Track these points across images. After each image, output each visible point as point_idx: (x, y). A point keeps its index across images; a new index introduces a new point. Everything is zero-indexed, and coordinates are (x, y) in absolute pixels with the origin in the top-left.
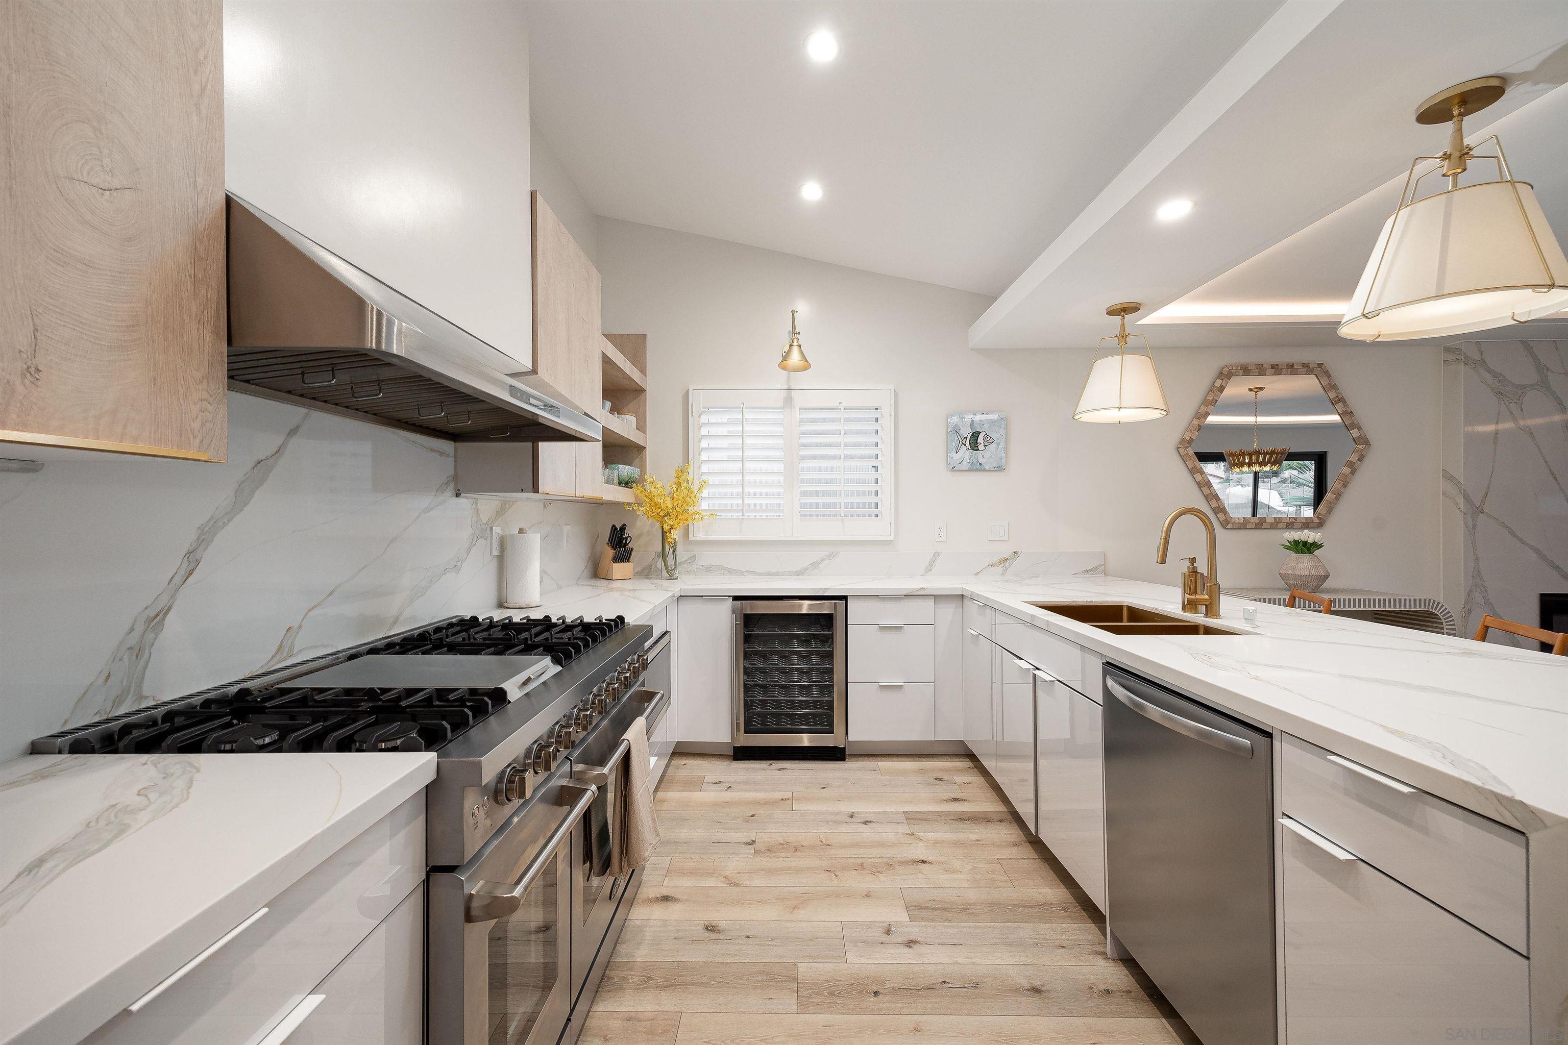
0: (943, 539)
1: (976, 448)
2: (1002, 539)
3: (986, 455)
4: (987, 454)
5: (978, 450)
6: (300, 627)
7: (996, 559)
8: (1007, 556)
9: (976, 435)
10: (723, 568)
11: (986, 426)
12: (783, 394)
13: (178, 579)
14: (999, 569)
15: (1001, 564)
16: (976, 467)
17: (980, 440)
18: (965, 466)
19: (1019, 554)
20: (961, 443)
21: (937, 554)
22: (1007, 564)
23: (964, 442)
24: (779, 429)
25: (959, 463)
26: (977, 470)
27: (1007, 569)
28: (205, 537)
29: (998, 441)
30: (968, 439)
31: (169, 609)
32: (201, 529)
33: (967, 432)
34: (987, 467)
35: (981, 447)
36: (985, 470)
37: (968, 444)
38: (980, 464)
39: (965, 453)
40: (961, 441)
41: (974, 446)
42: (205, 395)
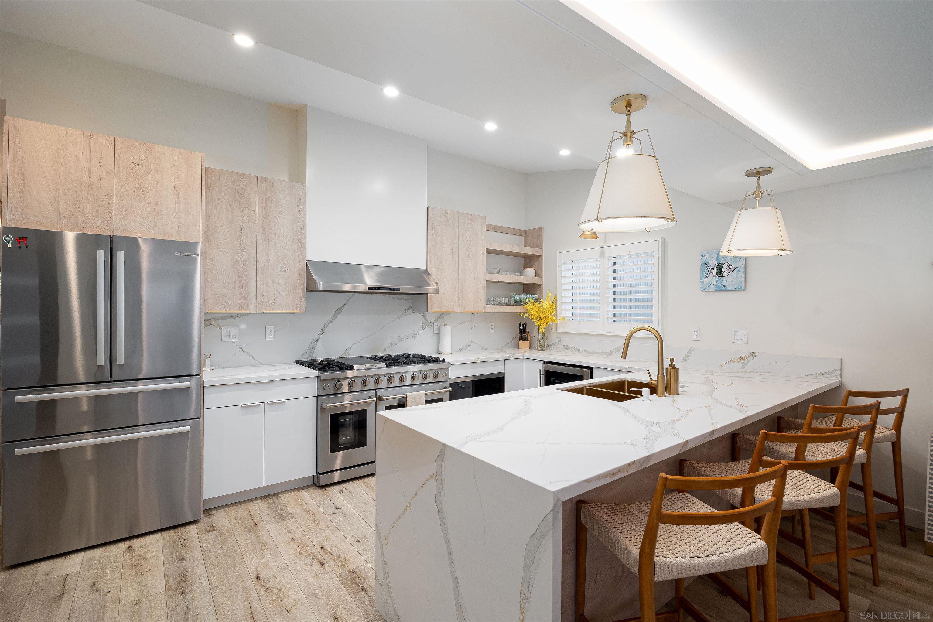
0: (698, 339)
1: (721, 275)
2: (743, 342)
3: (728, 280)
4: (730, 279)
5: (723, 276)
6: (351, 348)
7: (737, 356)
8: (745, 355)
9: (720, 266)
10: (572, 347)
11: (728, 258)
12: (600, 250)
13: (320, 334)
14: (740, 364)
15: (741, 360)
16: (722, 289)
17: (724, 268)
18: (713, 288)
19: (756, 355)
20: (709, 272)
21: (691, 349)
22: (746, 361)
23: (711, 271)
24: (598, 271)
25: (708, 286)
26: (722, 291)
27: (745, 364)
28: (326, 325)
29: (739, 269)
30: (715, 269)
31: (318, 340)
32: (325, 324)
33: (714, 263)
34: (729, 288)
35: (725, 274)
36: (728, 291)
37: (715, 273)
38: (724, 286)
39: (713, 279)
40: (709, 270)
41: (719, 272)
42: (301, 300)
